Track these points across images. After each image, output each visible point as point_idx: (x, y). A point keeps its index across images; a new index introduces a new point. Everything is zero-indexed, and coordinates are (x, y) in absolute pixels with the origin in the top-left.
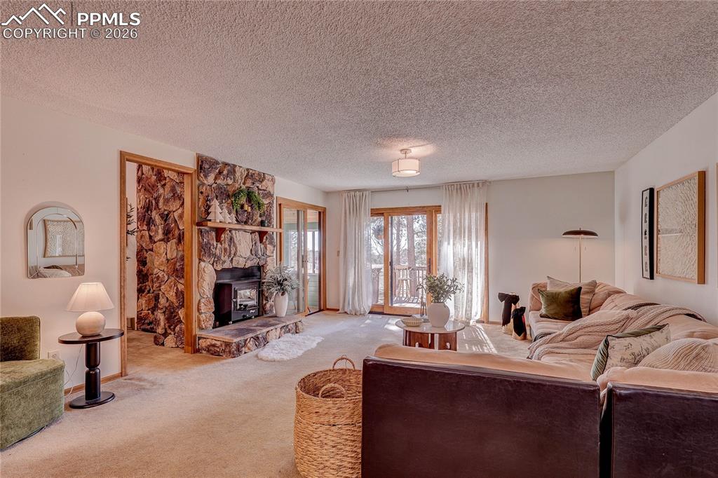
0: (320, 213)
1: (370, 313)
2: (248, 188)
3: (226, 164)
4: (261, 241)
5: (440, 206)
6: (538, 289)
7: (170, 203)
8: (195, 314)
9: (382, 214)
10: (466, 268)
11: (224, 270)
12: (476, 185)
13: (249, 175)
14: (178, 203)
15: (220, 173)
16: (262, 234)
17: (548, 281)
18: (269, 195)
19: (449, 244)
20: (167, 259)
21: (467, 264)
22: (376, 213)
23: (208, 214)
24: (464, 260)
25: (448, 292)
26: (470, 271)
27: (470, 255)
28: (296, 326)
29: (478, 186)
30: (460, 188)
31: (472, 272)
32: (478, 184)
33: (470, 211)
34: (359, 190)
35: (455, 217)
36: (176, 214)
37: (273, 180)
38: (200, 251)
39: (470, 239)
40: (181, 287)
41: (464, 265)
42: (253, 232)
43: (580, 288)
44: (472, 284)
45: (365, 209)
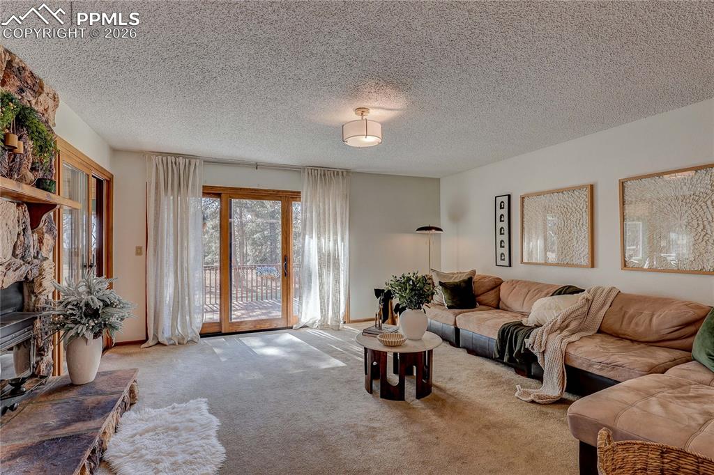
0: (100, 183)
4: (33, 225)
5: (300, 192)
9: (218, 195)
10: (331, 265)
12: (340, 174)
16: (39, 211)
18: (47, 127)
22: (210, 192)
24: (329, 255)
26: (337, 267)
27: (336, 250)
30: (324, 174)
32: (342, 172)
37: (55, 98)
41: (329, 262)
42: (21, 203)
43: (471, 278)
45: (193, 185)
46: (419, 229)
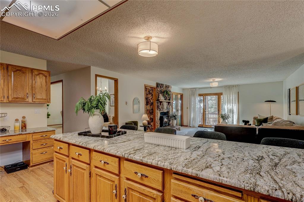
0: (181, 95)
1: (198, 127)
2: (166, 90)
3: (162, 84)
4: (169, 105)
5: (222, 93)
6: (255, 118)
7: (148, 95)
8: (156, 124)
9: (202, 96)
11: (161, 112)
13: (166, 87)
14: (151, 95)
15: (161, 87)
16: (169, 103)
17: (258, 116)
18: (170, 91)
19: (225, 105)
20: (147, 110)
21: (232, 111)
22: (200, 95)
23: (159, 98)
24: (231, 110)
25: (227, 118)
26: (233, 113)
27: (233, 108)
28: (179, 129)
29: (235, 86)
30: (229, 87)
31: (233, 114)
33: (232, 94)
34: (195, 88)
35: (227, 96)
36: (150, 98)
37: (171, 87)
38: (157, 108)
39: (233, 104)
40: (151, 117)
41: (231, 111)
42: (167, 102)
43: (268, 118)
44: (233, 118)
45: (197, 94)
46: (265, 102)
